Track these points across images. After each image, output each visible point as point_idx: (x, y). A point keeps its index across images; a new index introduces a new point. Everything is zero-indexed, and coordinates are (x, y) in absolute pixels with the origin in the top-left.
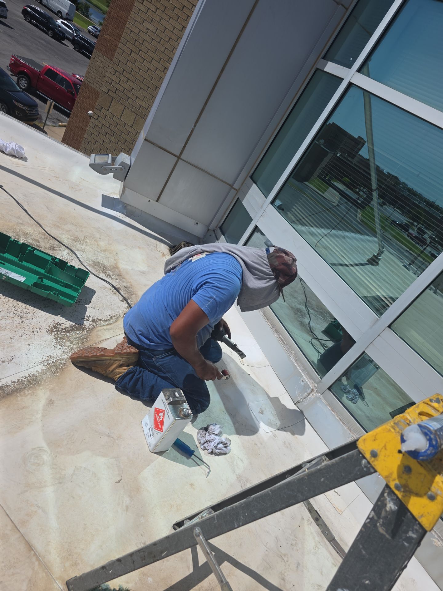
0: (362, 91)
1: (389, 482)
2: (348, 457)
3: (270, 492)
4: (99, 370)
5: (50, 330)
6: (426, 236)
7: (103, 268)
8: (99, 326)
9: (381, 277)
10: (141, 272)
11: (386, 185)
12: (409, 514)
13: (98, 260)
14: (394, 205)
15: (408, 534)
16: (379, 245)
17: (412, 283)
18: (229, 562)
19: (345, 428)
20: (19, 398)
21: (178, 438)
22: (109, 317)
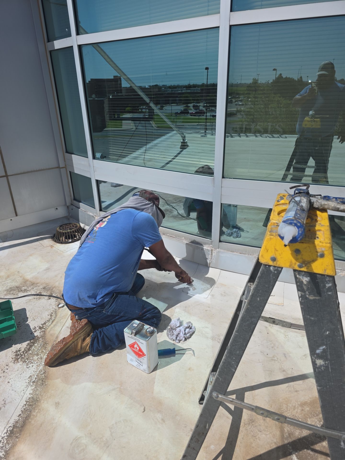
0: (91, 46)
1: (294, 267)
2: (262, 274)
3: (236, 333)
4: (72, 355)
5: (15, 361)
6: (201, 108)
7: (17, 289)
8: (47, 329)
9: (196, 152)
10: (46, 270)
11: (153, 95)
12: (318, 275)
13: (9, 287)
14: (168, 103)
15: (327, 287)
16: (179, 134)
17: (215, 142)
18: (247, 391)
19: (247, 255)
20: (33, 422)
21: (158, 350)
22: (49, 317)
